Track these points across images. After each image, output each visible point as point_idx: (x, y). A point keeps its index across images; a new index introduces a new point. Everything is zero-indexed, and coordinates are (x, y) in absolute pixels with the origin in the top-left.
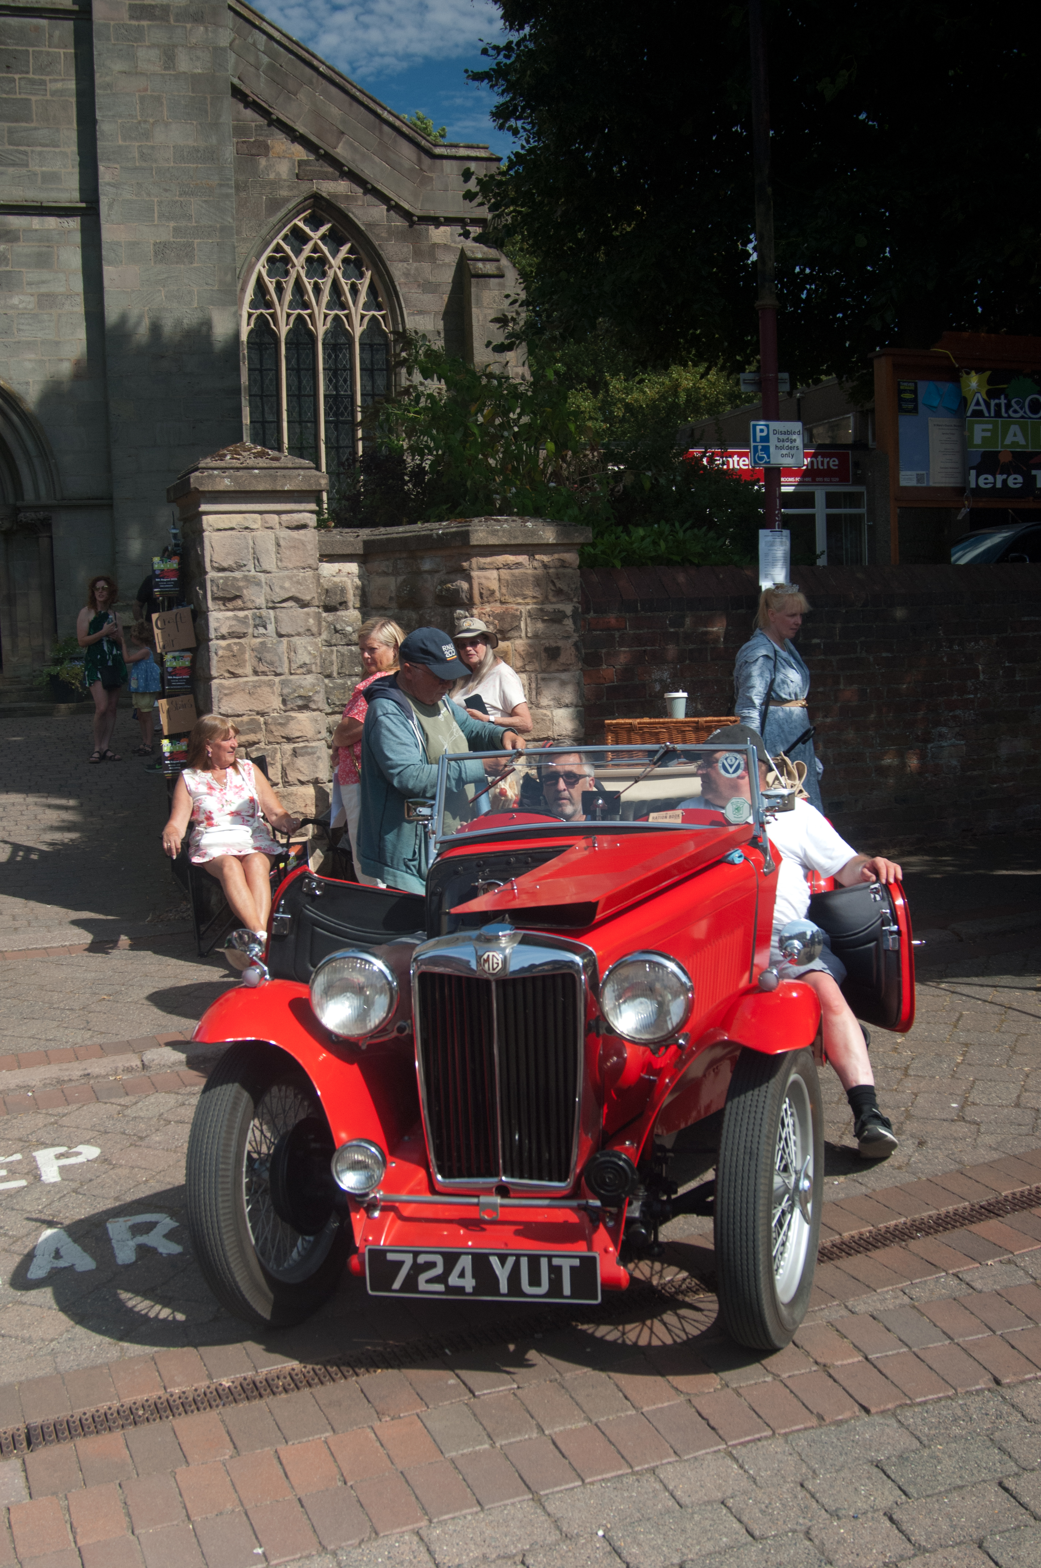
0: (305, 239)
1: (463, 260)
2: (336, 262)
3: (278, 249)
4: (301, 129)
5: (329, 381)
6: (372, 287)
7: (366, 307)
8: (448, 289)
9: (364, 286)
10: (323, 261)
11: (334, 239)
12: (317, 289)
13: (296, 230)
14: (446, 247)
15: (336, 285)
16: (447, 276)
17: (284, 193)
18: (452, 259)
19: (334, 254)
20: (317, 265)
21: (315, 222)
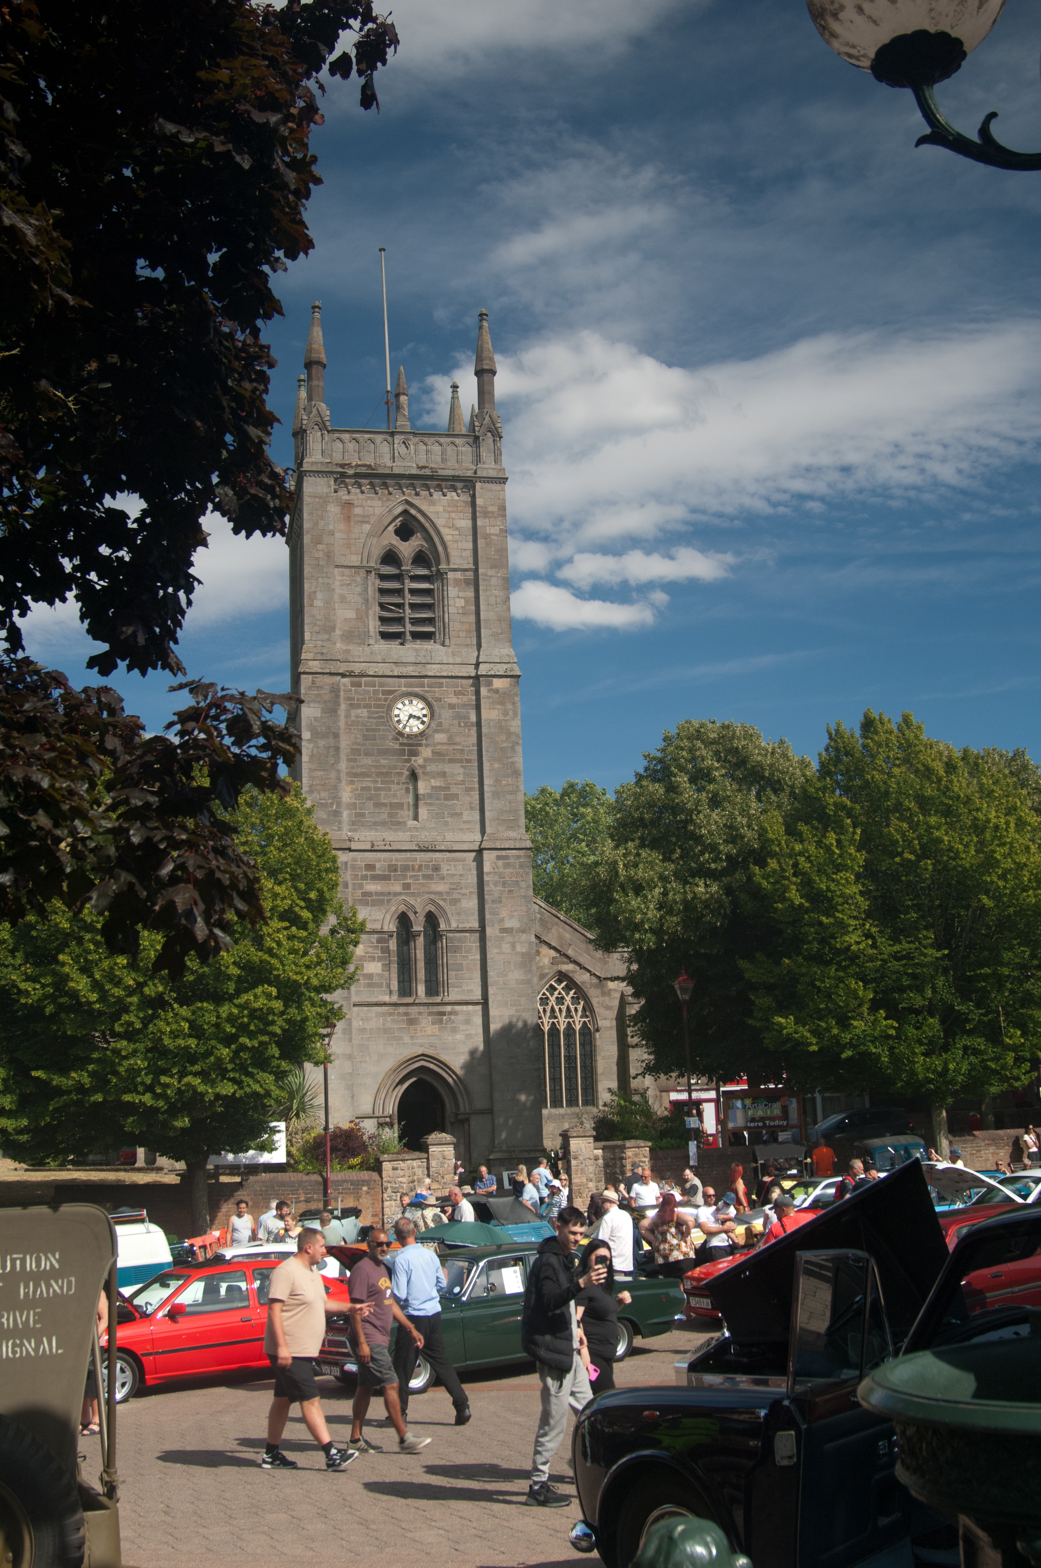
0: (555, 989)
1: (623, 996)
2: (568, 999)
3: (544, 994)
4: (553, 944)
5: (566, 1049)
6: (584, 1008)
7: (581, 1017)
8: (616, 1008)
9: (580, 1008)
10: (563, 998)
11: (567, 989)
12: (560, 1010)
13: (551, 986)
14: (615, 990)
15: (568, 1008)
16: (616, 1003)
17: (546, 971)
18: (618, 995)
19: (567, 994)
20: (560, 1000)
21: (559, 981)
